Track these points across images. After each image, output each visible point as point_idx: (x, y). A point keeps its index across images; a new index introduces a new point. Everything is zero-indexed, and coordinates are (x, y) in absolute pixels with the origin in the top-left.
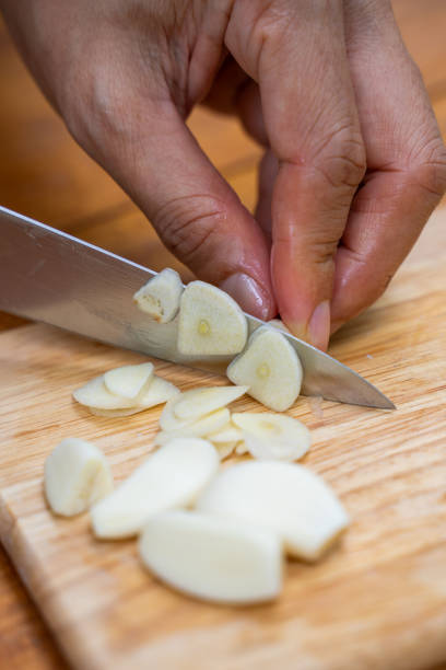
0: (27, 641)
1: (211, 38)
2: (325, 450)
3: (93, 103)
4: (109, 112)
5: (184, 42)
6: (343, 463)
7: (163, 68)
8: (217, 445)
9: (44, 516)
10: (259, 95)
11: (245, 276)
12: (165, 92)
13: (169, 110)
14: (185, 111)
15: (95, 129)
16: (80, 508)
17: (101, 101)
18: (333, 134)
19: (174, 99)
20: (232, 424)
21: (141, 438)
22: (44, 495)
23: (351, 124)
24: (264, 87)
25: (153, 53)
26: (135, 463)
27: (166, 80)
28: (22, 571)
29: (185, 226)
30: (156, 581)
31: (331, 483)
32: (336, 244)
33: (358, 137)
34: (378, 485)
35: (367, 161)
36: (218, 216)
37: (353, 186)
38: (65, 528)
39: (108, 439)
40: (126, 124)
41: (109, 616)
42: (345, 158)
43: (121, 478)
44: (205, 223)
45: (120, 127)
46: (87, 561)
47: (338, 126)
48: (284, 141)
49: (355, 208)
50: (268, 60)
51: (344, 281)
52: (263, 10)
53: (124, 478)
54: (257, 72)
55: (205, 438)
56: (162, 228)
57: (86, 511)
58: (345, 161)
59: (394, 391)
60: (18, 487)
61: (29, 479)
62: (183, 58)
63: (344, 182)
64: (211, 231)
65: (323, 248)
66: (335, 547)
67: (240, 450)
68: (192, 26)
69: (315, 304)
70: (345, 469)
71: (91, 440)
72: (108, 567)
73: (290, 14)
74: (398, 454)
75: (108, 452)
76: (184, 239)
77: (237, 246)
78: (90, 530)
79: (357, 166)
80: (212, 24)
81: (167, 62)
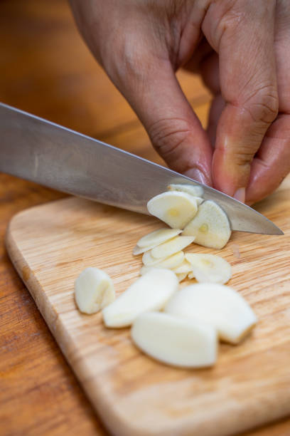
0: (64, 387)
1: (194, 24)
2: (241, 277)
3: (123, 56)
4: (132, 62)
5: (178, 24)
6: (252, 285)
7: (166, 39)
8: (178, 275)
9: (75, 313)
10: (218, 62)
11: (198, 171)
12: (166, 54)
13: (167, 65)
14: (176, 67)
15: (122, 71)
16: (95, 309)
17: (128, 55)
18: (258, 90)
19: (171, 59)
20: (186, 261)
21: (131, 268)
22: (75, 300)
23: (271, 85)
24: (221, 57)
25: (161, 31)
26: (128, 283)
27: (167, 47)
28: (61, 346)
29: (168, 135)
30: (142, 353)
31: (246, 297)
32: (253, 156)
33: (275, 93)
34: (273, 299)
35: (279, 109)
36: (187, 132)
37: (268, 123)
38: (87, 321)
39: (111, 268)
40: (141, 71)
41: (113, 373)
42: (264, 105)
43: (121, 292)
44: (179, 135)
45: (137, 71)
46: (101, 341)
47: (262, 85)
48: (229, 90)
49: (268, 134)
50: (226, 41)
51: (255, 178)
52: (227, 10)
53: (122, 291)
54: (218, 47)
55: (172, 269)
56: (153, 134)
57: (100, 311)
58: (264, 107)
59: (283, 242)
60: (59, 296)
61: (65, 291)
62: (178, 34)
63: (262, 120)
64: (182, 141)
65: (243, 157)
66: (248, 335)
67: (191, 276)
68: (184, 15)
69: (237, 189)
70: (254, 289)
71: (101, 269)
72: (113, 344)
73: (242, 15)
74: (286, 281)
75: (112, 276)
76: (165, 143)
77: (196, 152)
78: (102, 322)
79: (272, 111)
80: (195, 16)
81: (168, 36)
